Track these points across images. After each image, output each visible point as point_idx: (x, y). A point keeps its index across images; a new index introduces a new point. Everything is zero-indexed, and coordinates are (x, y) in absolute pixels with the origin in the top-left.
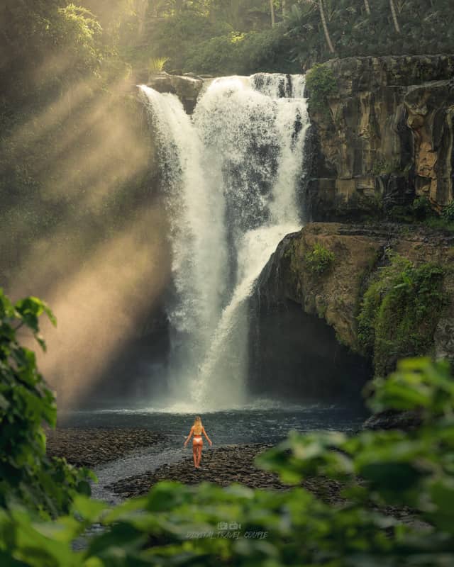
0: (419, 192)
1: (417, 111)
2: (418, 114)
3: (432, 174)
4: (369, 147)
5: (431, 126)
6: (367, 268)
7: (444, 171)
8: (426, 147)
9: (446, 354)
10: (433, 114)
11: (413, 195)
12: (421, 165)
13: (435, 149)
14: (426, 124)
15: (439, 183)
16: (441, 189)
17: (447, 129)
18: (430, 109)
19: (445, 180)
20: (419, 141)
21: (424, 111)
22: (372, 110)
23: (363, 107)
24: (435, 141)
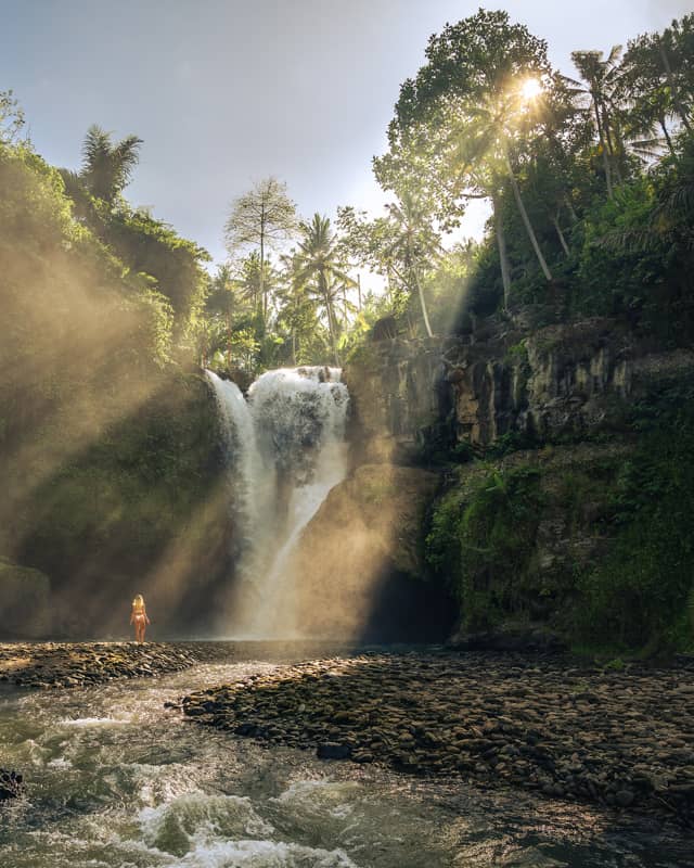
0: (460, 438)
1: (458, 365)
2: (459, 368)
3: (474, 420)
4: (407, 408)
5: (472, 378)
6: (429, 494)
7: (487, 415)
8: (466, 397)
9: (553, 557)
10: (472, 367)
11: (455, 441)
12: (463, 414)
13: (477, 398)
14: (466, 377)
15: (482, 426)
16: (484, 432)
17: (488, 378)
18: (469, 363)
19: (488, 423)
20: (460, 393)
21: (464, 365)
22: (410, 375)
23: (400, 373)
24: (475, 390)
